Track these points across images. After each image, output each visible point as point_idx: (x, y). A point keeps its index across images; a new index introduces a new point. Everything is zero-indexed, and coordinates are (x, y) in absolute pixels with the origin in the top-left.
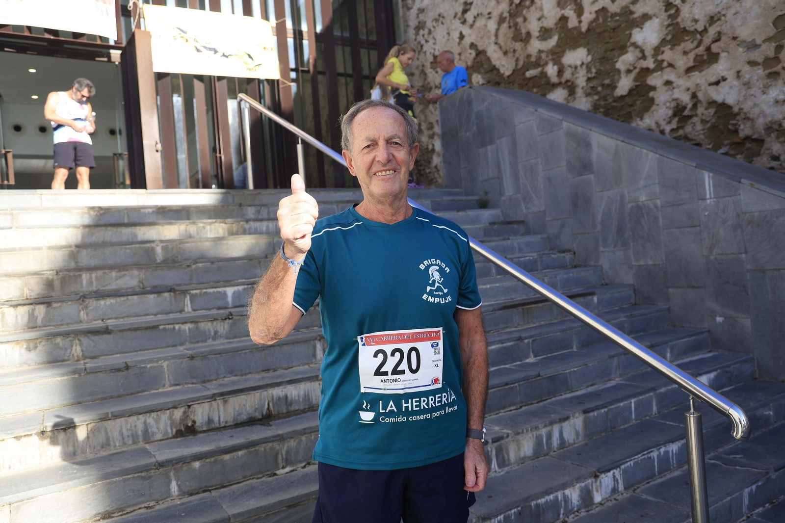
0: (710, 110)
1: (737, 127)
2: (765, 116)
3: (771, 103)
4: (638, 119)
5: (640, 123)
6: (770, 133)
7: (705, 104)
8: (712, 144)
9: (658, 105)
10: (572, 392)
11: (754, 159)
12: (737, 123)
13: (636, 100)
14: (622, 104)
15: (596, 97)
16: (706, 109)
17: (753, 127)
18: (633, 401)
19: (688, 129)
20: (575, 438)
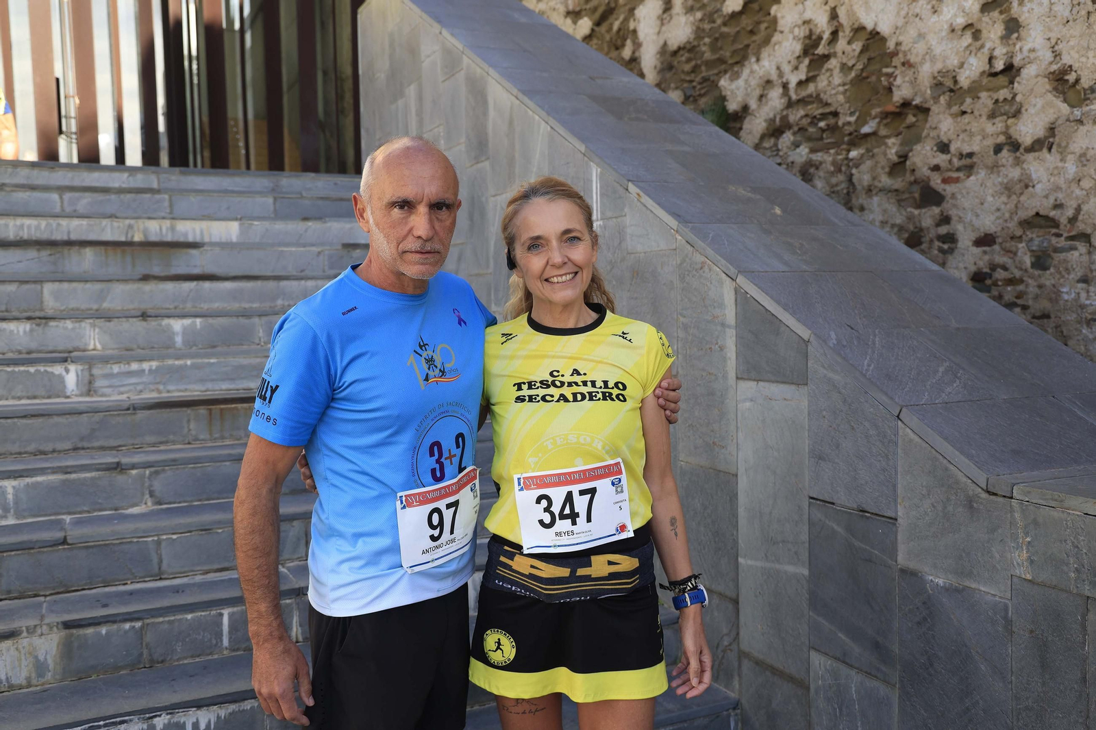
0: (854, 46)
1: (892, 79)
2: (933, 60)
3: (944, 34)
4: (753, 59)
5: (755, 67)
6: (939, 96)
7: (848, 30)
8: (857, 114)
9: (782, 32)
10: (161, 579)
11: (915, 147)
12: (893, 73)
13: (759, 23)
14: (738, 29)
15: (699, 15)
16: (849, 43)
17: (914, 82)
18: (226, 613)
19: (822, 82)
20: (33, 675)
